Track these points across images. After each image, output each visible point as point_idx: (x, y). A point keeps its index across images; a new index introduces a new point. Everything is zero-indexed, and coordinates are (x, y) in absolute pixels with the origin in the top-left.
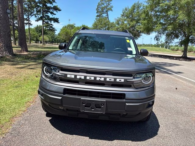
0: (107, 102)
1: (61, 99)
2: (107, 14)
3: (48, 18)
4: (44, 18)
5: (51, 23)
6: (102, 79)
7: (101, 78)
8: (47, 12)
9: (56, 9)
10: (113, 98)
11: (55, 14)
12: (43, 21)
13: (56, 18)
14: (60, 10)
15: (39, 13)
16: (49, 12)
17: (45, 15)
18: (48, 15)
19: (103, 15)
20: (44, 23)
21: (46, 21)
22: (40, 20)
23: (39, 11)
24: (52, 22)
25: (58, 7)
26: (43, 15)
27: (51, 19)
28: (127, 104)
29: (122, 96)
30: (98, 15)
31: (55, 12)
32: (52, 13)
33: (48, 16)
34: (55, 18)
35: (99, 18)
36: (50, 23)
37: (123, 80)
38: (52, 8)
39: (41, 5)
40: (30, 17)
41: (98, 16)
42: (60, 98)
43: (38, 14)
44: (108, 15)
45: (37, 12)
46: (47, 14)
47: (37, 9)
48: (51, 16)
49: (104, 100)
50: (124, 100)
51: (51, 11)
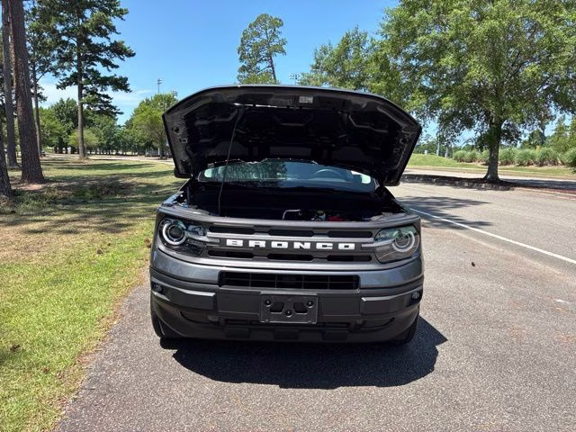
0: (319, 296)
1: (214, 296)
2: (268, 64)
3: (94, 78)
4: (83, 79)
5: (105, 93)
6: (307, 246)
7: (303, 243)
8: (92, 60)
9: (118, 50)
10: (333, 287)
11: (117, 67)
12: (81, 88)
13: (121, 78)
14: (131, 55)
15: (66, 64)
16: (99, 60)
17: (87, 70)
18: (95, 68)
19: (258, 65)
20: (84, 92)
21: (90, 86)
22: (70, 84)
23: (68, 58)
24: (110, 88)
25: (126, 45)
26: (80, 70)
27: (104, 82)
28: (364, 299)
29: (351, 281)
30: (243, 66)
31: (116, 61)
32: (106, 63)
33: (96, 73)
34: (118, 77)
35: (246, 73)
36: (102, 93)
37: (352, 246)
38: (106, 49)
39: (72, 41)
40: (38, 77)
41: (243, 69)
42: (212, 294)
43: (64, 68)
44: (272, 66)
45: (60, 62)
46: (92, 67)
47: (59, 51)
48: (104, 72)
49: (313, 292)
50: (358, 291)
51: (103, 57)
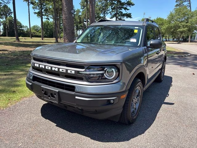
1: (31, 85)
2: (189, 2)
3: (121, 14)
4: (118, 15)
5: (124, 19)
6: (56, 69)
8: (121, 8)
9: (129, 4)
11: (129, 10)
12: (117, 18)
13: (129, 14)
14: (133, 5)
15: (114, 11)
16: (123, 8)
17: (119, 12)
19: (183, 3)
20: (117, 19)
21: (119, 17)
22: (114, 17)
23: (114, 9)
24: (125, 17)
25: (132, 1)
26: (117, 12)
27: (124, 15)
28: (76, 97)
30: (177, 4)
31: (128, 8)
32: (125, 9)
33: (122, 12)
34: (128, 13)
35: (178, 7)
36: (123, 19)
38: (126, 4)
39: (115, 3)
40: (105, 15)
41: (177, 5)
43: (113, 12)
44: (190, 4)
45: (112, 10)
46: (120, 10)
47: (112, 6)
51: (125, 7)
